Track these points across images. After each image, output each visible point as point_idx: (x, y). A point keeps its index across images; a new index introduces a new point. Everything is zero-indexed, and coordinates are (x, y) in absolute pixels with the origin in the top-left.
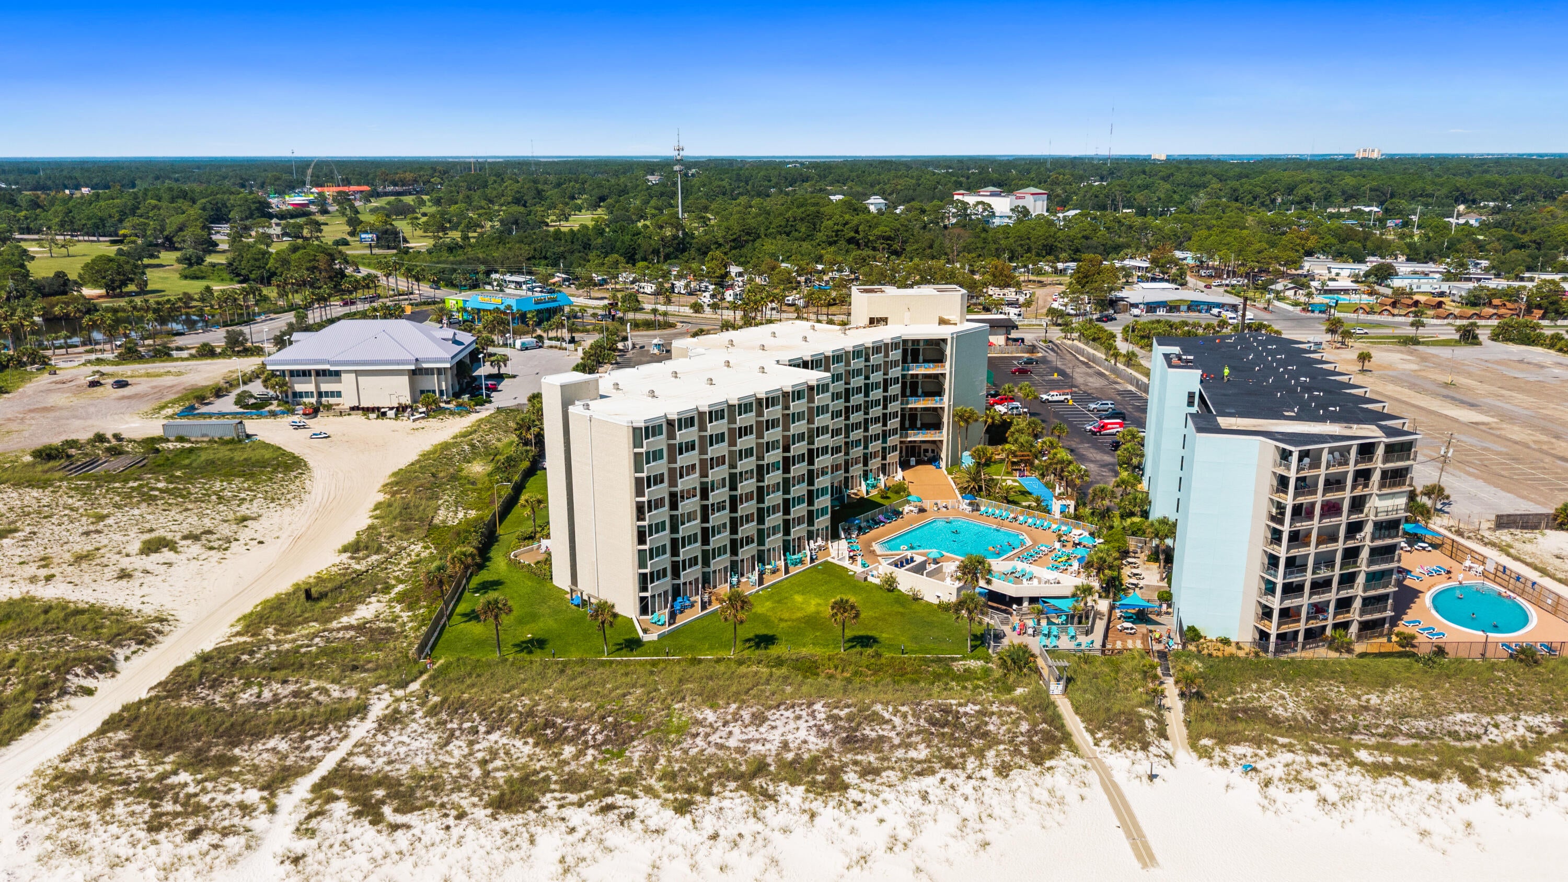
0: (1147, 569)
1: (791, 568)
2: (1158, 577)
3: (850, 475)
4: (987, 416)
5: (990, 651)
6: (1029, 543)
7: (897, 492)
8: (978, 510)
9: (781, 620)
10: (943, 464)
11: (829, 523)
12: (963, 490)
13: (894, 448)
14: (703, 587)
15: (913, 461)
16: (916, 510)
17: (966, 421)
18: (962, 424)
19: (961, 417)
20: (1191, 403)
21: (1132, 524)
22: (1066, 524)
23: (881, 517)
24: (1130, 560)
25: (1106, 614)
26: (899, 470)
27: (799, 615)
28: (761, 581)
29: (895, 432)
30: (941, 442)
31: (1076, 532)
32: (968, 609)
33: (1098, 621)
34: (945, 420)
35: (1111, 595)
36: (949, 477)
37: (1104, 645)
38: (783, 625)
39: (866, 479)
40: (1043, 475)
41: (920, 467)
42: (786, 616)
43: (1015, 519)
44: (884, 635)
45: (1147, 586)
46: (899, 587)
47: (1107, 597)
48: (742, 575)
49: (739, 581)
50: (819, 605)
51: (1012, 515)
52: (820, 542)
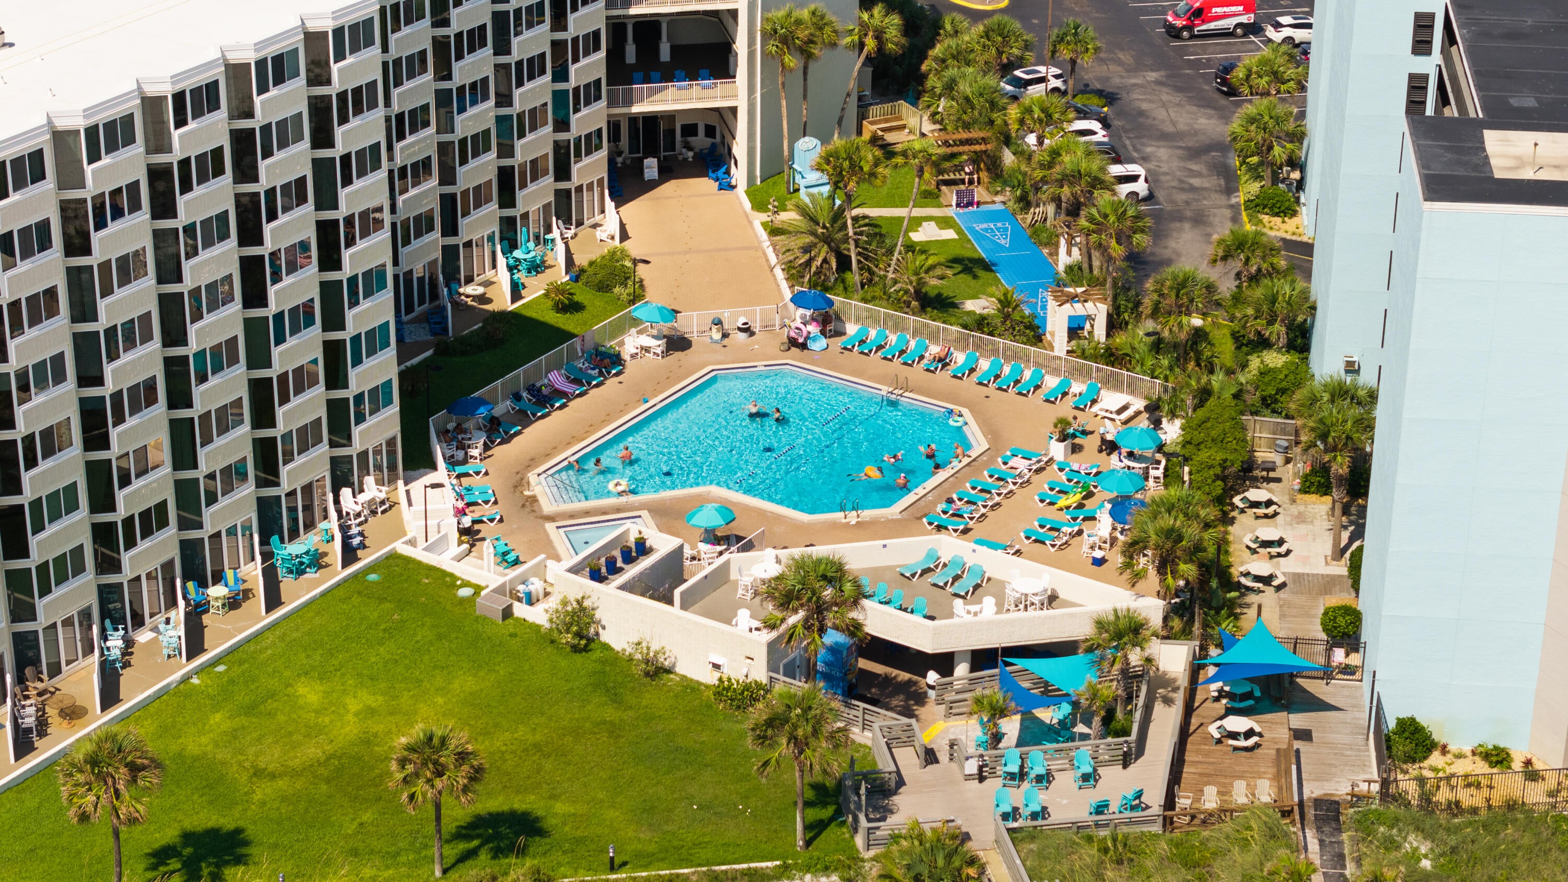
0: (1301, 519)
1: (287, 584)
2: (1326, 546)
3: (459, 240)
4: (864, 26)
5: (859, 840)
6: (979, 443)
7: (603, 287)
8: (840, 333)
9: (258, 773)
10: (739, 175)
11: (395, 429)
12: (794, 273)
13: (591, 143)
14: (20, 680)
15: (651, 167)
16: (658, 345)
17: (806, 53)
18: (791, 61)
19: (786, 41)
20: (1421, 46)
21: (1265, 372)
22: (1082, 373)
23: (557, 379)
24: (1255, 494)
25: (1183, 681)
26: (609, 204)
27: (312, 751)
28: (195, 644)
29: (591, 92)
30: (734, 110)
31: (1111, 400)
32: (793, 738)
33: (1159, 707)
34: (741, 46)
35: (1197, 628)
36: (759, 218)
37: (1170, 802)
38: (263, 791)
39: (511, 244)
40: (1025, 203)
41: (671, 188)
42: (271, 758)
43: (943, 361)
44: (560, 807)
45: (1298, 578)
46: (605, 637)
47: (1186, 633)
48: (138, 621)
49: (129, 643)
50: (370, 712)
51: (935, 350)
52: (372, 490)
